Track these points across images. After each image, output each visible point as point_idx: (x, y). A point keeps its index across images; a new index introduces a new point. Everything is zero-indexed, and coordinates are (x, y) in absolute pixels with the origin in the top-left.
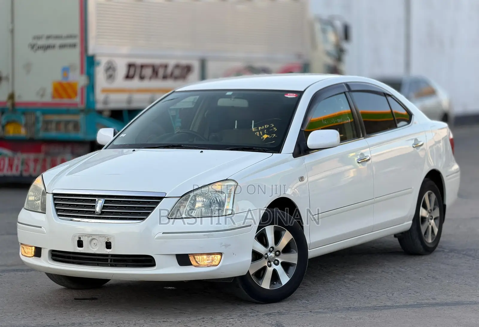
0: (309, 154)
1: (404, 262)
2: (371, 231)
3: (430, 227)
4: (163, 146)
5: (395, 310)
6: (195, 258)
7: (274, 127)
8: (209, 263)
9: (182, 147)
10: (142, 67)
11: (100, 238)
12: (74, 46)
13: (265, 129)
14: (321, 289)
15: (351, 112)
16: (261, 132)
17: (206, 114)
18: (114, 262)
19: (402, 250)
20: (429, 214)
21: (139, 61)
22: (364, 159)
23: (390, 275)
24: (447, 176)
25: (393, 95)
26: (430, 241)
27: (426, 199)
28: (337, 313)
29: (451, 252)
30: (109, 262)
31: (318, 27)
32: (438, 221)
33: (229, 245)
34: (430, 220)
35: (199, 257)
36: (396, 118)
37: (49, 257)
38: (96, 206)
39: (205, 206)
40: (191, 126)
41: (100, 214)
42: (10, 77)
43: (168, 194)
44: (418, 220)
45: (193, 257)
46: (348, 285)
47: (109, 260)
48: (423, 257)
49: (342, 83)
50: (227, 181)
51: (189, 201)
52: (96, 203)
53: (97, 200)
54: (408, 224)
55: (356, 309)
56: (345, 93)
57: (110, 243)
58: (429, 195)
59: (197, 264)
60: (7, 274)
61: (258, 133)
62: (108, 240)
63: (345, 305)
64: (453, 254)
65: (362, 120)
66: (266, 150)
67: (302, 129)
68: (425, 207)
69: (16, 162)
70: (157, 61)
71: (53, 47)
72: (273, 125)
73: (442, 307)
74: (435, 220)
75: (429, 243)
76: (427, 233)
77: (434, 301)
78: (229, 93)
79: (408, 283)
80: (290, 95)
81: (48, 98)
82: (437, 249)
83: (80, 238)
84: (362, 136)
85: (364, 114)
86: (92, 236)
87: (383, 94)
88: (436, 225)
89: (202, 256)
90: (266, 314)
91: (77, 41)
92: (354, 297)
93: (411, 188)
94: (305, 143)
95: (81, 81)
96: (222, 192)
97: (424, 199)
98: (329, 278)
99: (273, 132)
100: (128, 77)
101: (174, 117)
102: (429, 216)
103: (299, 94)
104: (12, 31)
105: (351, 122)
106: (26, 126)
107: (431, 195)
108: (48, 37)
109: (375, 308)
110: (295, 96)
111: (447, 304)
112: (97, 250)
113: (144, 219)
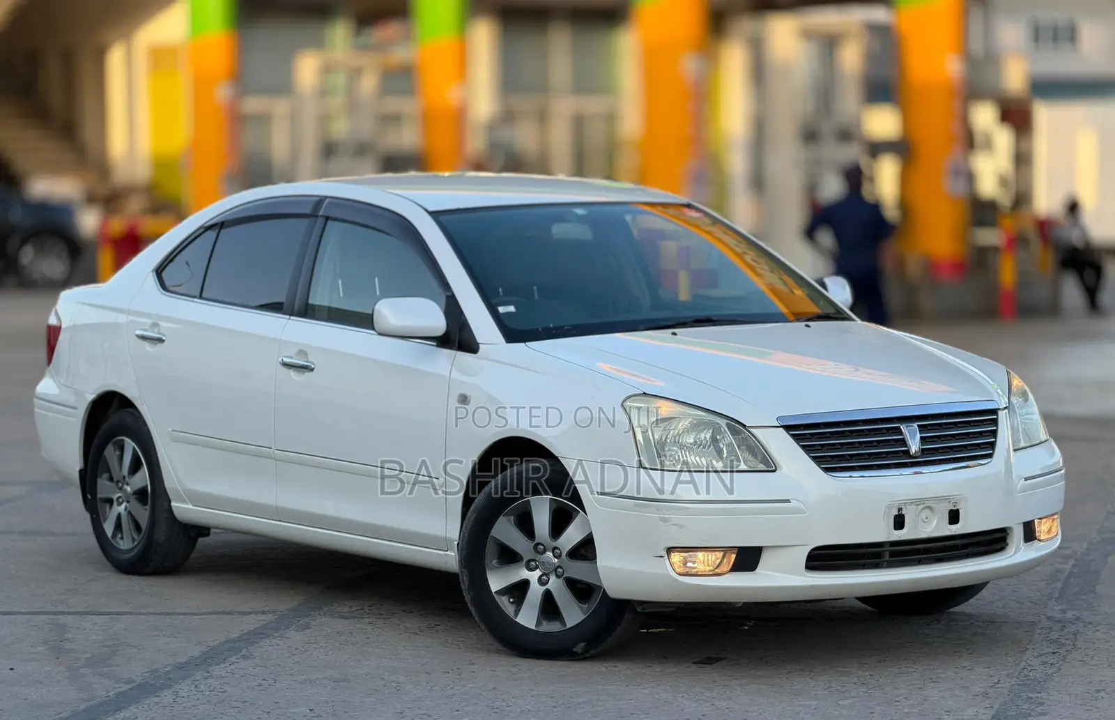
11: (940, 505)
37: (805, 565)
38: (906, 440)
52: (904, 434)
53: (901, 428)
57: (957, 510)
62: (954, 506)
78: (580, 211)
83: (900, 509)
112: (933, 530)
113: (990, 456)
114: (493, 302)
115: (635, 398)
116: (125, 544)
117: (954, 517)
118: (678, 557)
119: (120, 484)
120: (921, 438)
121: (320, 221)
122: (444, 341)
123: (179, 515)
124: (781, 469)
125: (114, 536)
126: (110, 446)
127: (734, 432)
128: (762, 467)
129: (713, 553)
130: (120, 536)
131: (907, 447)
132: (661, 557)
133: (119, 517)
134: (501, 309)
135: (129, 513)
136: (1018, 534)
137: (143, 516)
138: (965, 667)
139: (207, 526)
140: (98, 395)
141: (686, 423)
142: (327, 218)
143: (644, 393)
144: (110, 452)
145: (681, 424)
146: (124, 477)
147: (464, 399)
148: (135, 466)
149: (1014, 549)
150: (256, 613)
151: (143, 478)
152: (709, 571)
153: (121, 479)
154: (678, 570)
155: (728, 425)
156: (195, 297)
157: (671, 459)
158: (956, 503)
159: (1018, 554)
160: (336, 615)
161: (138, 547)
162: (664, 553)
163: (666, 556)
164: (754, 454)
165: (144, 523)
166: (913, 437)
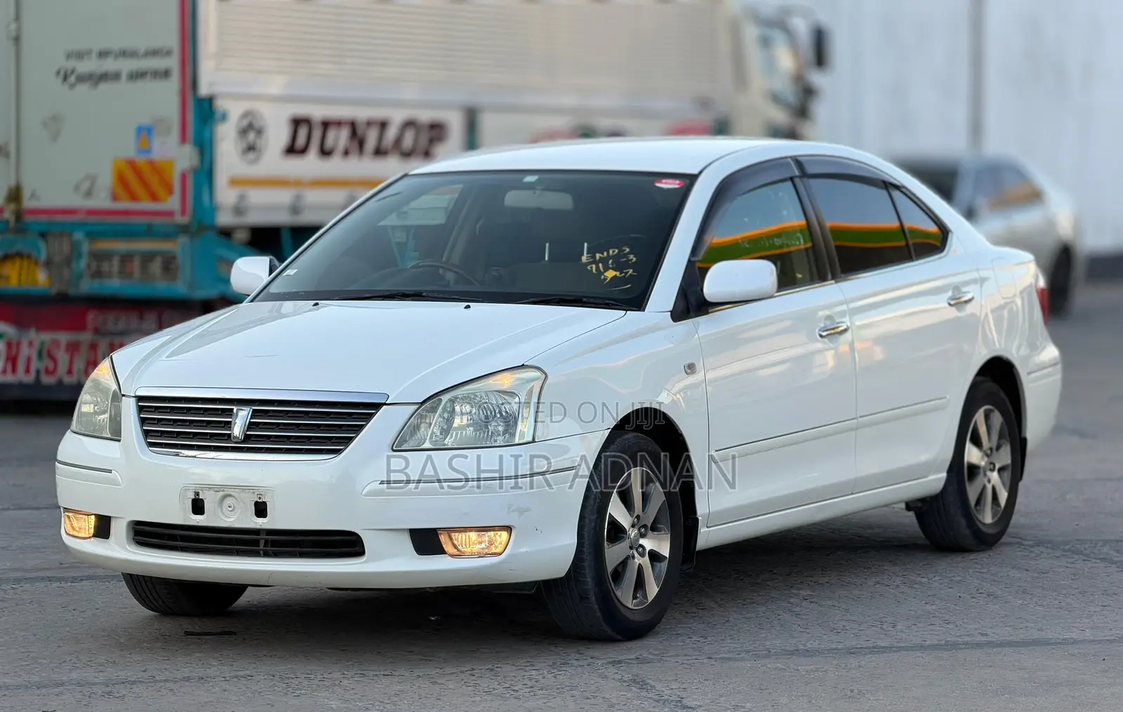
0: (708, 313)
1: (928, 564)
2: (850, 493)
3: (989, 487)
4: (381, 294)
5: (896, 656)
6: (451, 539)
7: (629, 253)
8: (483, 549)
9: (423, 296)
10: (326, 125)
11: (243, 495)
12: (166, 74)
13: (609, 257)
14: (735, 616)
15: (806, 227)
16: (600, 265)
17: (478, 226)
18: (272, 546)
19: (928, 542)
20: (986, 459)
21: (318, 112)
22: (833, 329)
23: (892, 591)
24: (1029, 373)
25: (904, 187)
26: (988, 519)
27: (978, 423)
28: (767, 661)
29: (1038, 546)
30: (262, 547)
31: (751, 33)
32: (1007, 475)
33: (528, 510)
34: (989, 473)
35: (460, 535)
36: (911, 242)
37: (127, 538)
38: (233, 423)
39: (474, 424)
40: (446, 254)
41: (243, 442)
42: (12, 149)
43: (393, 396)
44: (959, 472)
45: (447, 537)
46: (797, 609)
47: (262, 543)
48: (973, 556)
49: (786, 158)
50: (523, 368)
51: (437, 414)
52: (234, 417)
53: (235, 411)
54: (936, 480)
55: (808, 653)
56: (792, 179)
57: (265, 503)
58: (987, 416)
59: (455, 552)
60: (27, 586)
61: (594, 266)
62: (260, 498)
63: (786, 646)
64: (1042, 549)
65: (832, 244)
66: (613, 304)
67: (693, 259)
68: (977, 441)
69: (25, 351)
70: (361, 114)
71: (116, 76)
72: (628, 250)
73: (1000, 649)
74: (1002, 472)
75: (984, 524)
76: (982, 501)
77: (984, 639)
78: (530, 179)
79: (933, 605)
80: (666, 183)
81: (101, 201)
82: (1005, 539)
83: (197, 494)
84: (830, 277)
85: (838, 232)
86: (225, 490)
87: (882, 184)
88: (1004, 484)
89: (467, 534)
90: (610, 663)
91: (173, 63)
92: (808, 631)
93: (945, 398)
94: (699, 289)
95: (182, 158)
96: (512, 394)
97: (976, 423)
98: (755, 594)
99: (628, 265)
100: (292, 150)
101: (402, 246)
102: (986, 463)
103: (687, 182)
104: (17, 39)
105: (806, 249)
106: (48, 264)
107: (992, 415)
108: (103, 54)
109: (851, 652)
110: (678, 184)
111: (1010, 644)
112: (239, 521)
113: (338, 452)
117: (261, 510)
120: (249, 422)
131: (230, 430)
158: (262, 495)
166: (242, 420)
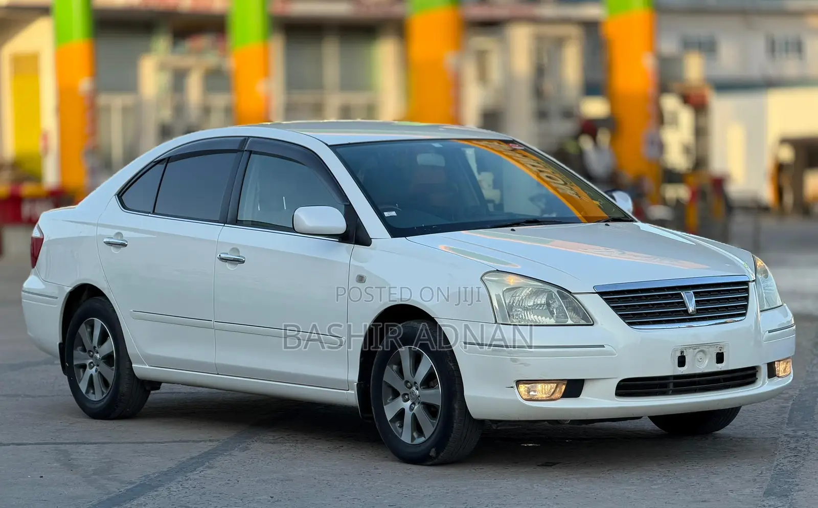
11: (709, 349)
37: (615, 392)
38: (685, 303)
41: (698, 314)
53: (682, 294)
57: (721, 354)
62: (718, 350)
78: (437, 145)
83: (682, 353)
86: (700, 347)
112: (706, 367)
113: (744, 315)
114: (380, 208)
115: (491, 274)
116: (97, 396)
117: (720, 358)
118: (524, 387)
119: (92, 353)
120: (696, 301)
121: (246, 154)
122: (344, 238)
123: (137, 373)
124: (597, 323)
125: (87, 392)
126: (83, 326)
127: (563, 297)
128: (583, 322)
129: (549, 385)
130: (92, 391)
131: (686, 307)
132: (512, 387)
133: (91, 376)
134: (386, 214)
135: (100, 373)
136: (764, 371)
137: (110, 374)
138: (734, 465)
139: (159, 381)
140: (74, 288)
141: (527, 291)
142: (251, 152)
143: (497, 270)
144: (83, 330)
145: (524, 292)
146: (95, 347)
147: (361, 279)
148: (103, 338)
149: (761, 383)
150: (205, 441)
151: (109, 346)
152: (547, 397)
153: (92, 349)
154: (524, 397)
155: (558, 292)
156: (150, 213)
157: (517, 317)
158: (721, 347)
159: (763, 386)
160: (265, 441)
161: (107, 398)
162: (514, 385)
163: (516, 386)
164: (577, 314)
165: (111, 379)
166: (690, 300)
